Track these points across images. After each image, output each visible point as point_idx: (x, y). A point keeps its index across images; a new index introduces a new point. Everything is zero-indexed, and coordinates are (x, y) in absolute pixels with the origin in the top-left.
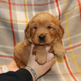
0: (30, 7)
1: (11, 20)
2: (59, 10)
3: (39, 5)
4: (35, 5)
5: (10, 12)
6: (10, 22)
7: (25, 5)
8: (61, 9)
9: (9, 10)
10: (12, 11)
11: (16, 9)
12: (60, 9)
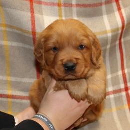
2: (123, 17)
3: (84, 6)
4: (78, 5)
5: (32, 17)
6: (31, 36)
7: (59, 5)
8: (127, 16)
10: (37, 15)
11: (44, 12)
12: (125, 15)
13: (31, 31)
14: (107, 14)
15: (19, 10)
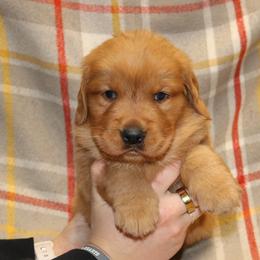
0: (133, 15)
1: (60, 65)
2: (244, 33)
3: (167, 9)
4: (153, 9)
5: (58, 36)
6: (57, 74)
7: (114, 10)
9: (53, 30)
12: (248, 29)
13: (56, 62)
14: (214, 25)
15: (31, 21)
